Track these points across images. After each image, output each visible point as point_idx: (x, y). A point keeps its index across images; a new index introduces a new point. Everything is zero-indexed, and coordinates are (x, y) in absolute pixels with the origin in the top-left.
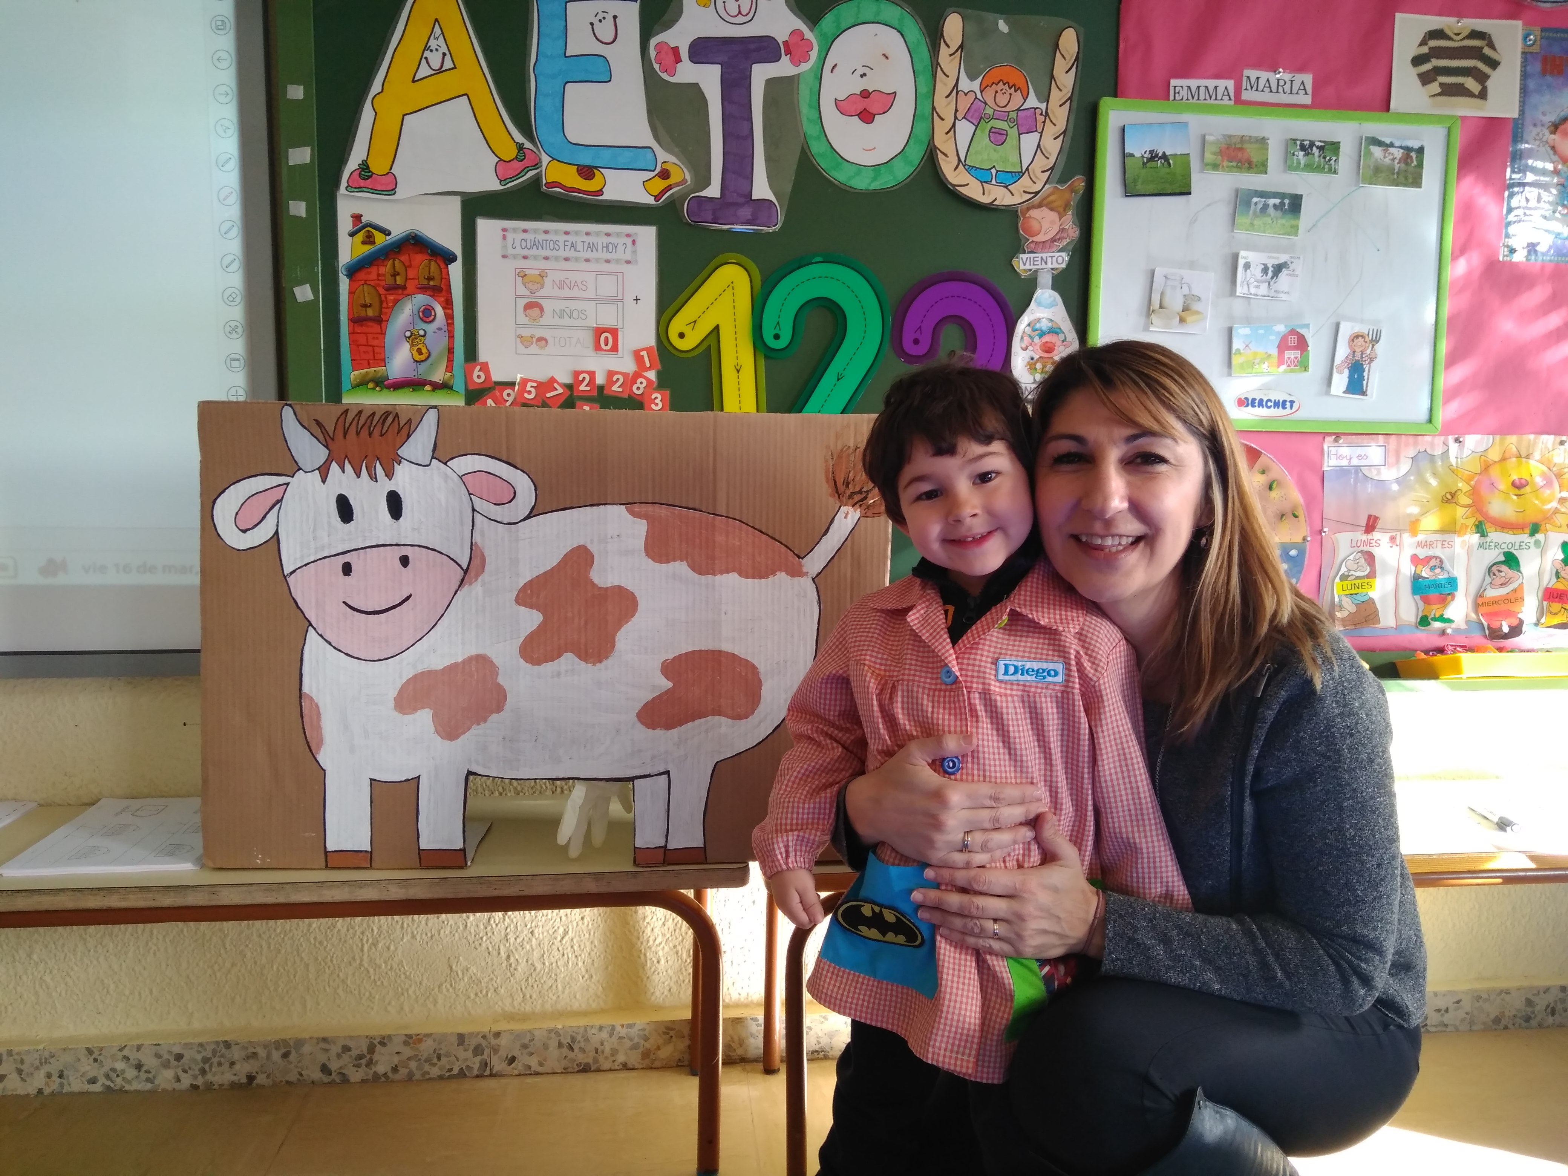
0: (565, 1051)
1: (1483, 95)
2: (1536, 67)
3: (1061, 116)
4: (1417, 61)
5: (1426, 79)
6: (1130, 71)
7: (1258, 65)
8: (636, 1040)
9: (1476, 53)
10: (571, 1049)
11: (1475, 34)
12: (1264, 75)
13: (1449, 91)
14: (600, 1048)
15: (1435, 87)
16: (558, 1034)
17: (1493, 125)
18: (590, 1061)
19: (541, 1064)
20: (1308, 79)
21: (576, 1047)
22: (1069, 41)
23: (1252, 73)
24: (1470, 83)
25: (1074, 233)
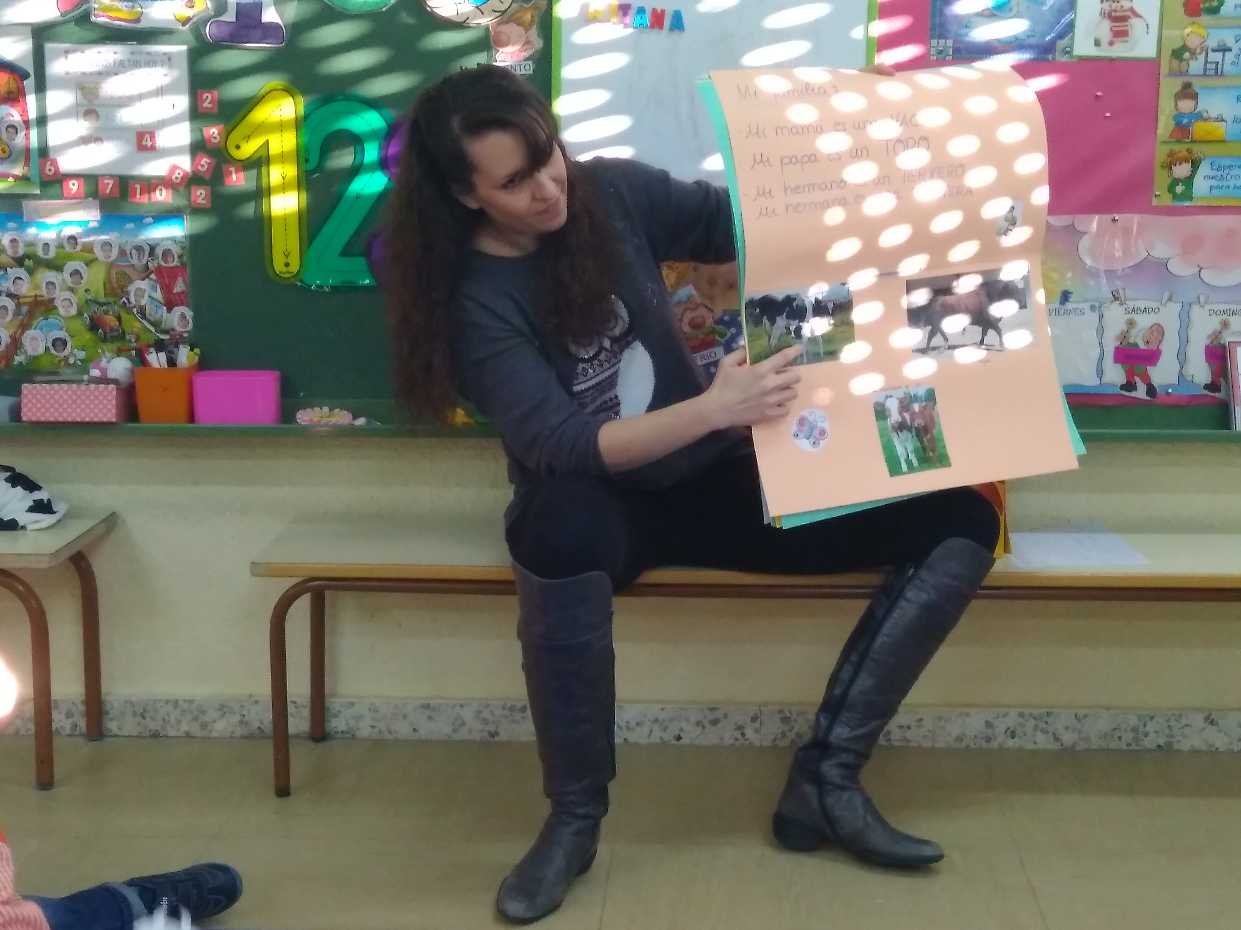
0: (139, 719)
8: (196, 713)
10: (144, 718)
14: (167, 718)
16: (132, 705)
18: (159, 728)
19: (120, 729)
21: (147, 716)
25: (537, 44)
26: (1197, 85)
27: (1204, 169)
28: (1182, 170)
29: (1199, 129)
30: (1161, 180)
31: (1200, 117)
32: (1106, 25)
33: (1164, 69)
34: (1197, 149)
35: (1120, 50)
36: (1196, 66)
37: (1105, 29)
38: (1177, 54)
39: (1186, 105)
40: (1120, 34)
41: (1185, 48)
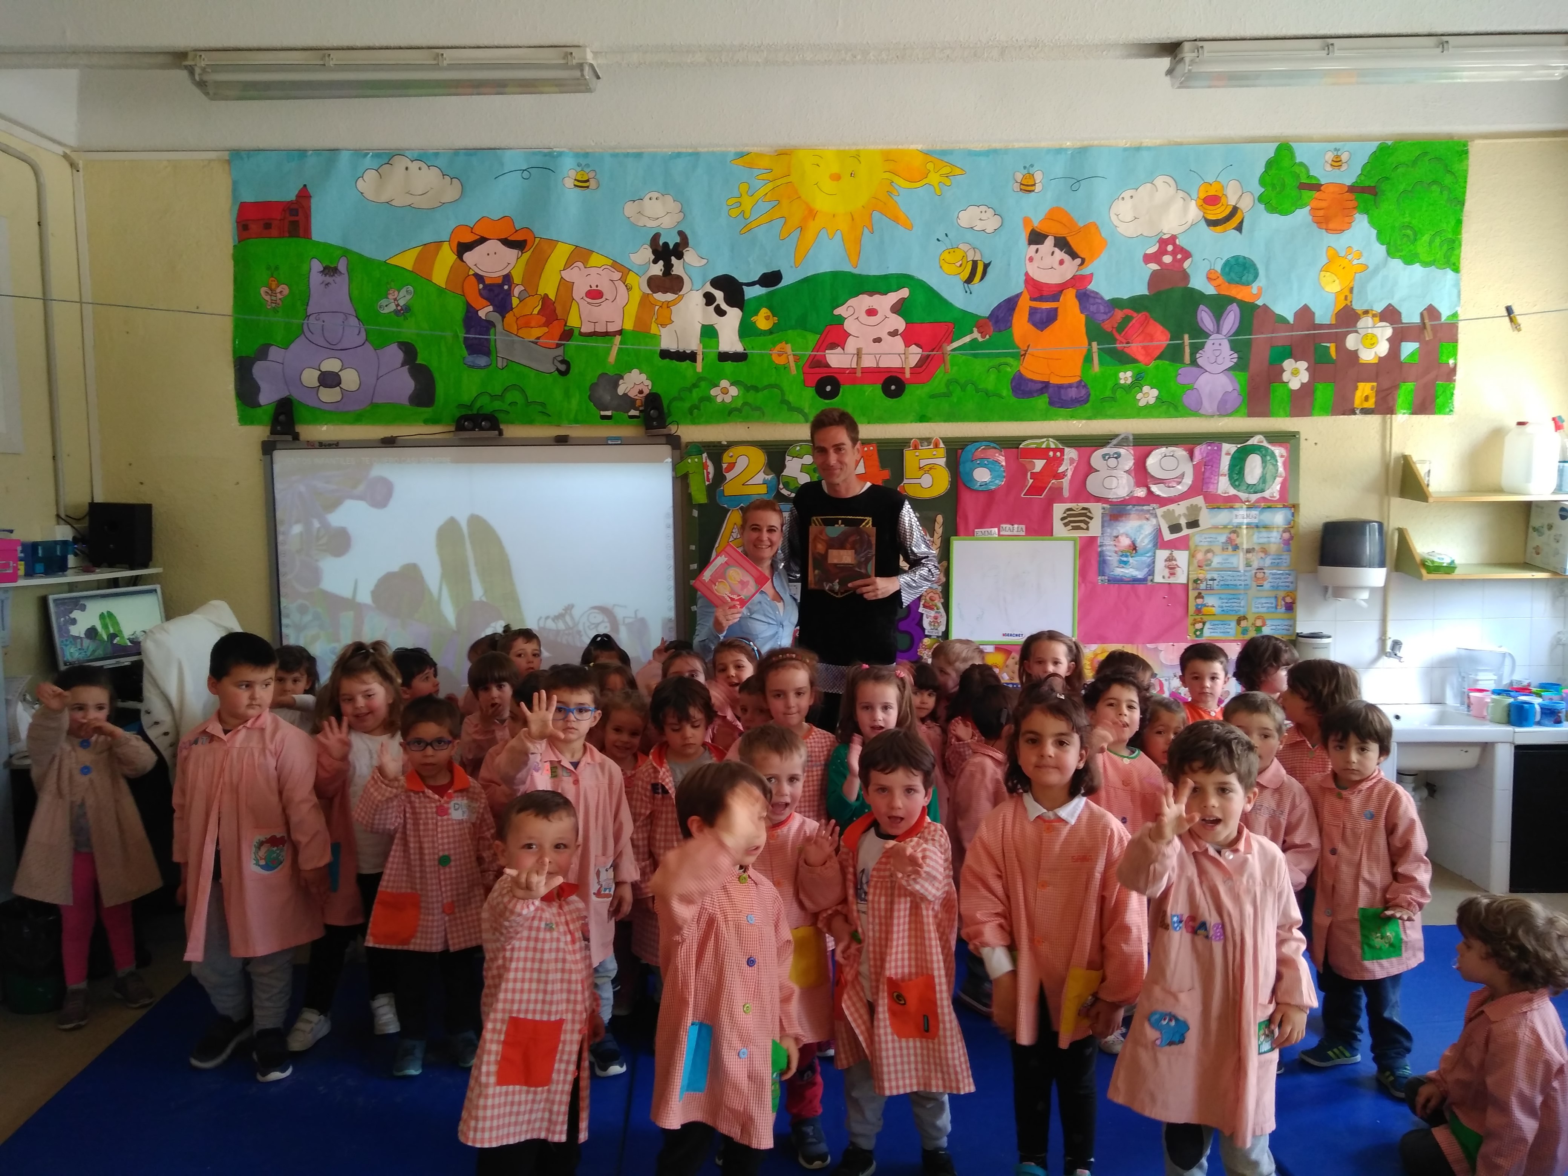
1: (1087, 529)
2: (1107, 518)
3: (938, 542)
4: (1062, 519)
5: (1066, 525)
6: (961, 528)
7: (1006, 523)
9: (1085, 515)
11: (1084, 509)
12: (1008, 526)
13: (1074, 528)
15: (1069, 527)
17: (1093, 539)
20: (1023, 527)
22: (940, 519)
23: (1004, 526)
24: (1083, 525)
25: (944, 580)
26: (1203, 593)
27: (1207, 626)
28: (1199, 626)
29: (1205, 610)
30: (1191, 630)
31: (1205, 606)
32: (1167, 570)
33: (1190, 587)
34: (1205, 618)
35: (1172, 580)
36: (1203, 586)
37: (1166, 572)
38: (1195, 581)
39: (1199, 601)
40: (1172, 574)
41: (1198, 579)
